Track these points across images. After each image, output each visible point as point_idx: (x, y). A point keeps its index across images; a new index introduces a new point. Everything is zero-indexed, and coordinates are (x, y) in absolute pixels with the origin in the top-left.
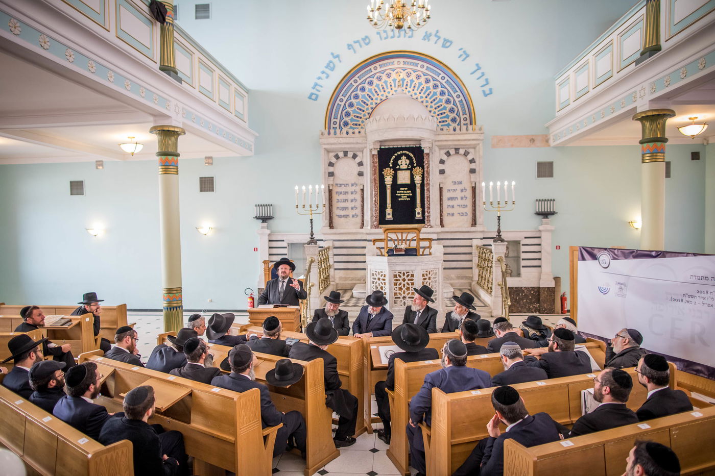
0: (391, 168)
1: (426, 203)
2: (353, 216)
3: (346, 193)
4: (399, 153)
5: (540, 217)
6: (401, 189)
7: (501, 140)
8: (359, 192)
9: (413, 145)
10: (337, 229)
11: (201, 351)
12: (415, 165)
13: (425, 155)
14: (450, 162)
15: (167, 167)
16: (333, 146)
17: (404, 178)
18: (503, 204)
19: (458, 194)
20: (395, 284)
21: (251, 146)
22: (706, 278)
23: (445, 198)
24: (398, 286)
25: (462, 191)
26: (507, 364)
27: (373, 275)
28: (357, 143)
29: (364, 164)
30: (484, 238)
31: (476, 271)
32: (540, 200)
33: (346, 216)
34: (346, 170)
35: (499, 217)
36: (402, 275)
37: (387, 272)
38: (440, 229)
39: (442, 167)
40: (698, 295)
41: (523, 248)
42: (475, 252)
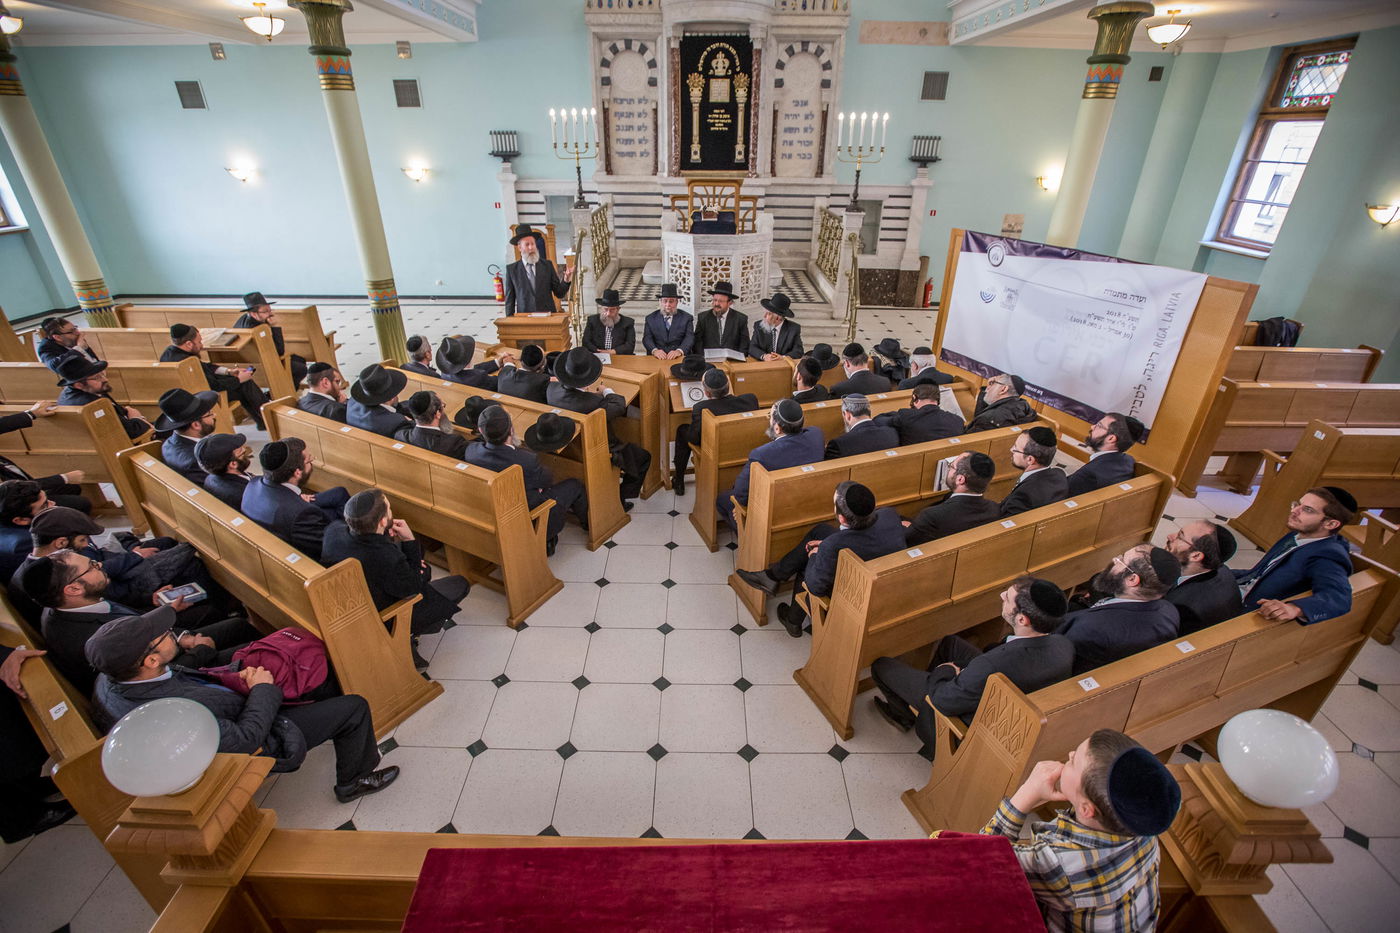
0: (700, 73)
1: (751, 137)
2: (642, 155)
3: (630, 115)
4: (714, 46)
5: (917, 164)
6: (716, 111)
7: (875, 28)
8: (651, 115)
9: (737, 32)
10: (617, 174)
11: (434, 407)
12: (738, 70)
13: (754, 53)
14: (793, 65)
15: (333, 77)
16: (609, 30)
17: (719, 91)
18: (866, 151)
19: (801, 123)
20: (703, 276)
21: (472, 23)
22: (1124, 295)
23: (780, 129)
24: (707, 278)
25: (807, 117)
26: (850, 422)
27: (672, 260)
28: (647, 25)
29: (659, 64)
30: (832, 195)
31: (816, 246)
32: (919, 138)
33: (631, 154)
34: (630, 73)
35: (858, 172)
36: (713, 262)
37: (692, 258)
38: (769, 180)
39: (779, 74)
40: (1107, 317)
41: (885, 213)
42: (818, 217)
